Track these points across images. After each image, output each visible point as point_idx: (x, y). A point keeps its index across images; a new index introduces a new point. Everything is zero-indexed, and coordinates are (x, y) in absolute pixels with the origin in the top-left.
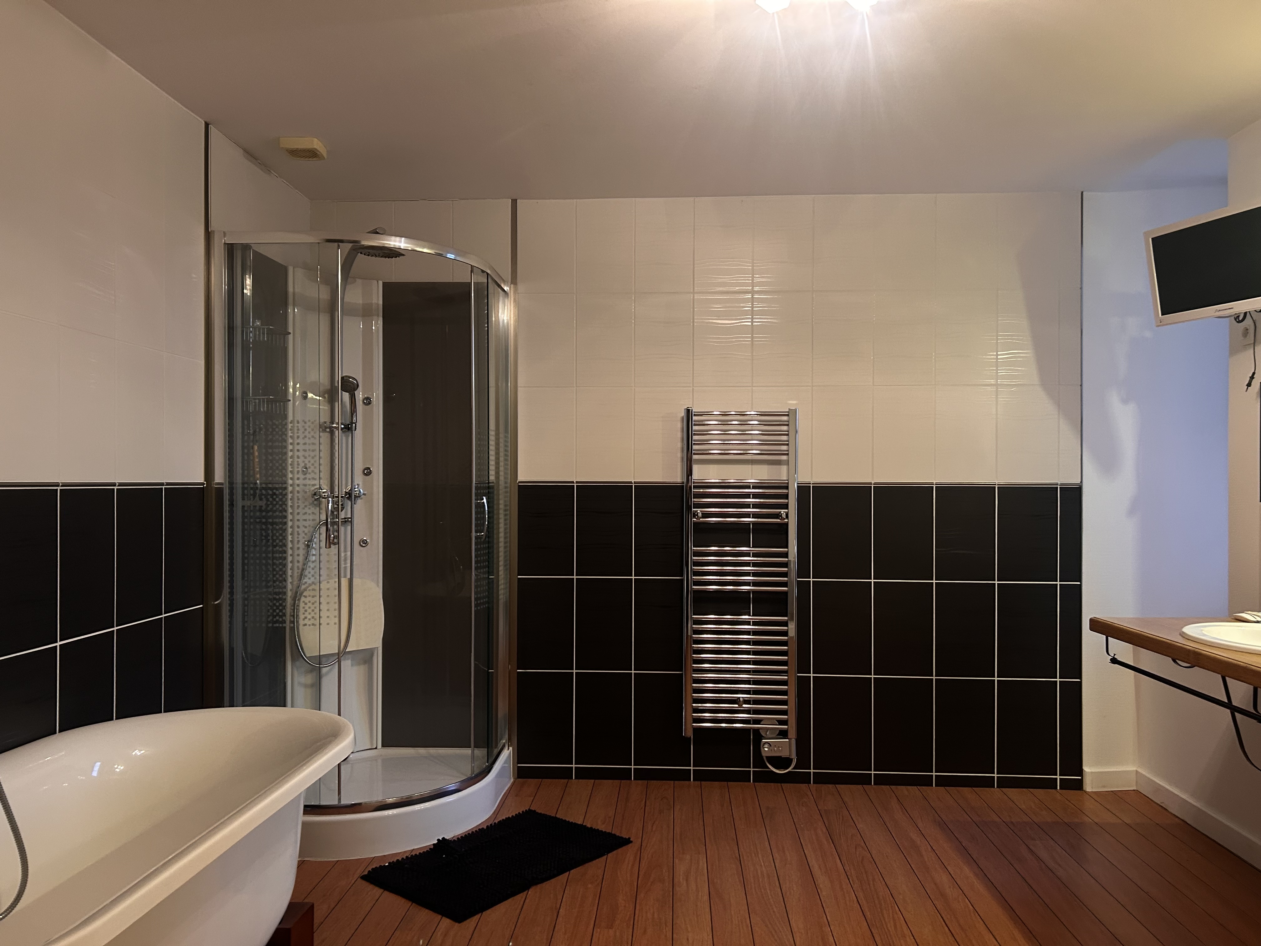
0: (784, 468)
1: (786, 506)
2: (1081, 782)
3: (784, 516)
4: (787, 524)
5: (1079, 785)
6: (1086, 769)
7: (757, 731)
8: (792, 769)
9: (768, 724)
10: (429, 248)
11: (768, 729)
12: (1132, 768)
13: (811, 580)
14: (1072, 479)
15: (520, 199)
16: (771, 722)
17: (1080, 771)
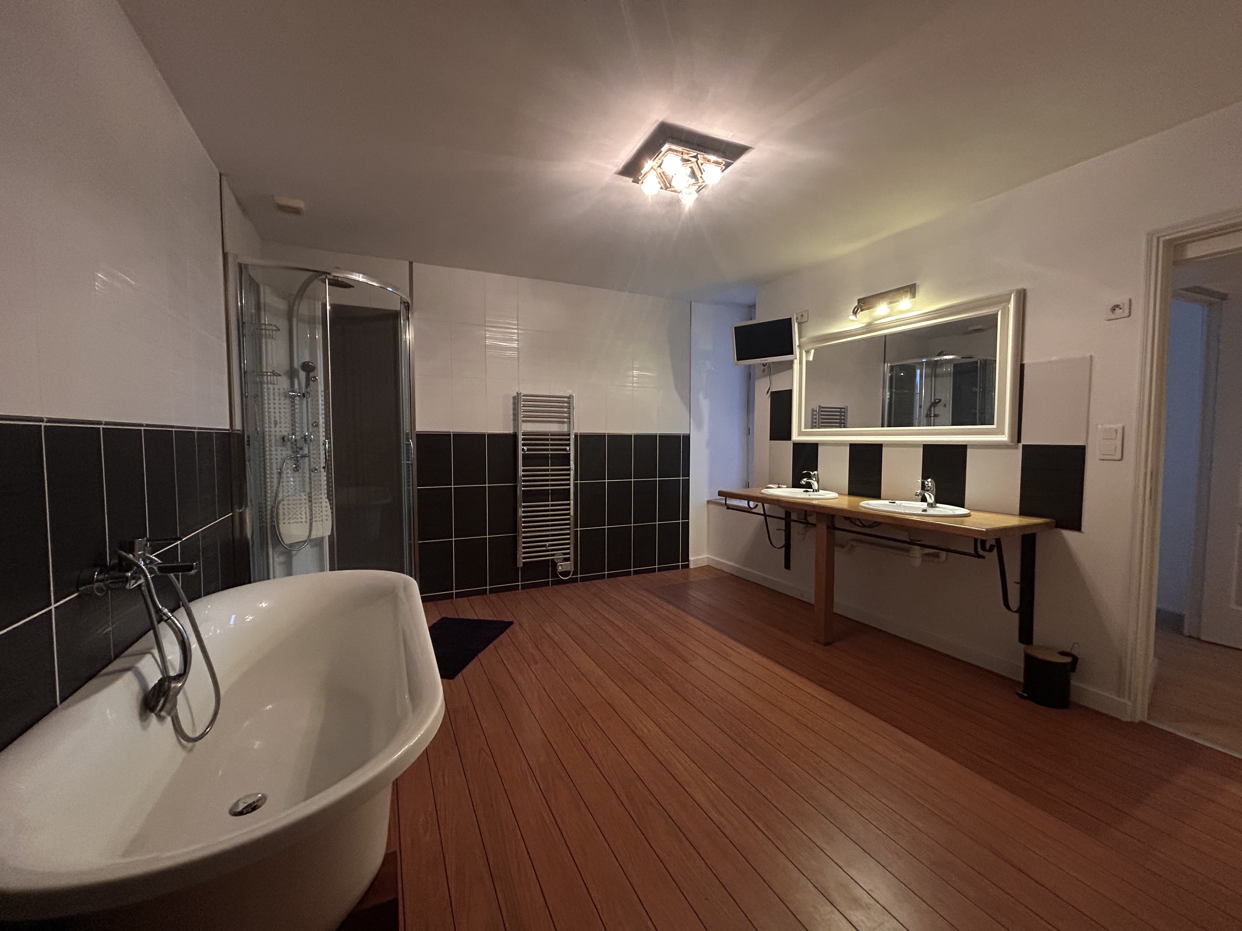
0: (566, 425)
1: (569, 445)
2: (688, 564)
3: (568, 450)
4: (570, 454)
5: (688, 566)
6: (690, 558)
7: (553, 560)
8: (572, 576)
9: (558, 556)
10: (377, 283)
11: (558, 558)
12: (706, 556)
13: (579, 482)
14: (685, 432)
15: (417, 262)
16: (560, 554)
17: (688, 560)
